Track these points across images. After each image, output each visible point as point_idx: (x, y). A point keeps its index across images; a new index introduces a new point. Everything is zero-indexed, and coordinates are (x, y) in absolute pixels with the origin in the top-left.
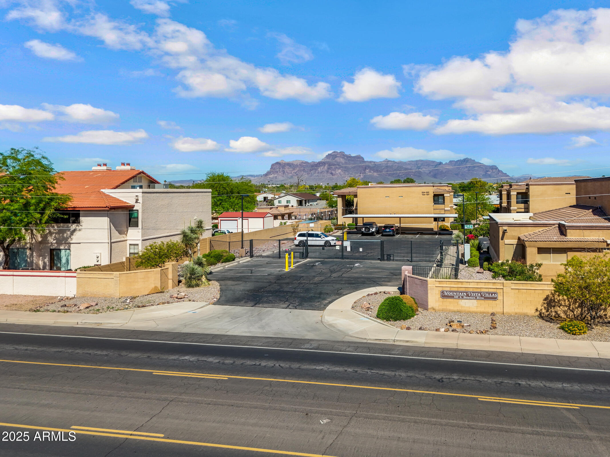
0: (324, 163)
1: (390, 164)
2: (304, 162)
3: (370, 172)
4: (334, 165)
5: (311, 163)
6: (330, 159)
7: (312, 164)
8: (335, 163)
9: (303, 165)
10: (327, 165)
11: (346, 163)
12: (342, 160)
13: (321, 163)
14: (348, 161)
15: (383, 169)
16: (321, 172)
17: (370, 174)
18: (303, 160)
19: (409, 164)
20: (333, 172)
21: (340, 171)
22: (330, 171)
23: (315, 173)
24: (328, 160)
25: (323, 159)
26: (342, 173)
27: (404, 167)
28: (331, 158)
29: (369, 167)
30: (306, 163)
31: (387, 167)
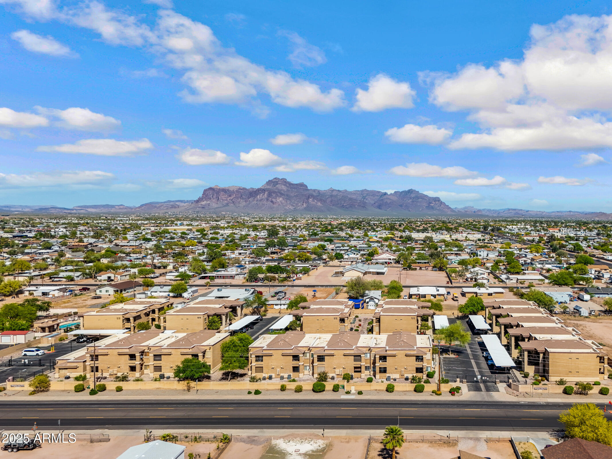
0: (263, 190)
1: (334, 193)
2: (241, 188)
3: (313, 201)
4: (274, 192)
5: (249, 189)
6: (270, 186)
7: (251, 190)
8: (276, 191)
9: (241, 192)
10: (266, 193)
11: (288, 191)
12: (284, 188)
13: (260, 190)
14: (291, 188)
15: (328, 198)
16: (261, 200)
17: (314, 203)
18: (240, 186)
19: (354, 193)
20: (274, 200)
21: (281, 199)
22: (270, 199)
23: (253, 201)
24: (268, 187)
25: (263, 186)
26: (283, 201)
27: (349, 196)
28: (272, 185)
29: (312, 196)
30: (244, 189)
31: (332, 196)
